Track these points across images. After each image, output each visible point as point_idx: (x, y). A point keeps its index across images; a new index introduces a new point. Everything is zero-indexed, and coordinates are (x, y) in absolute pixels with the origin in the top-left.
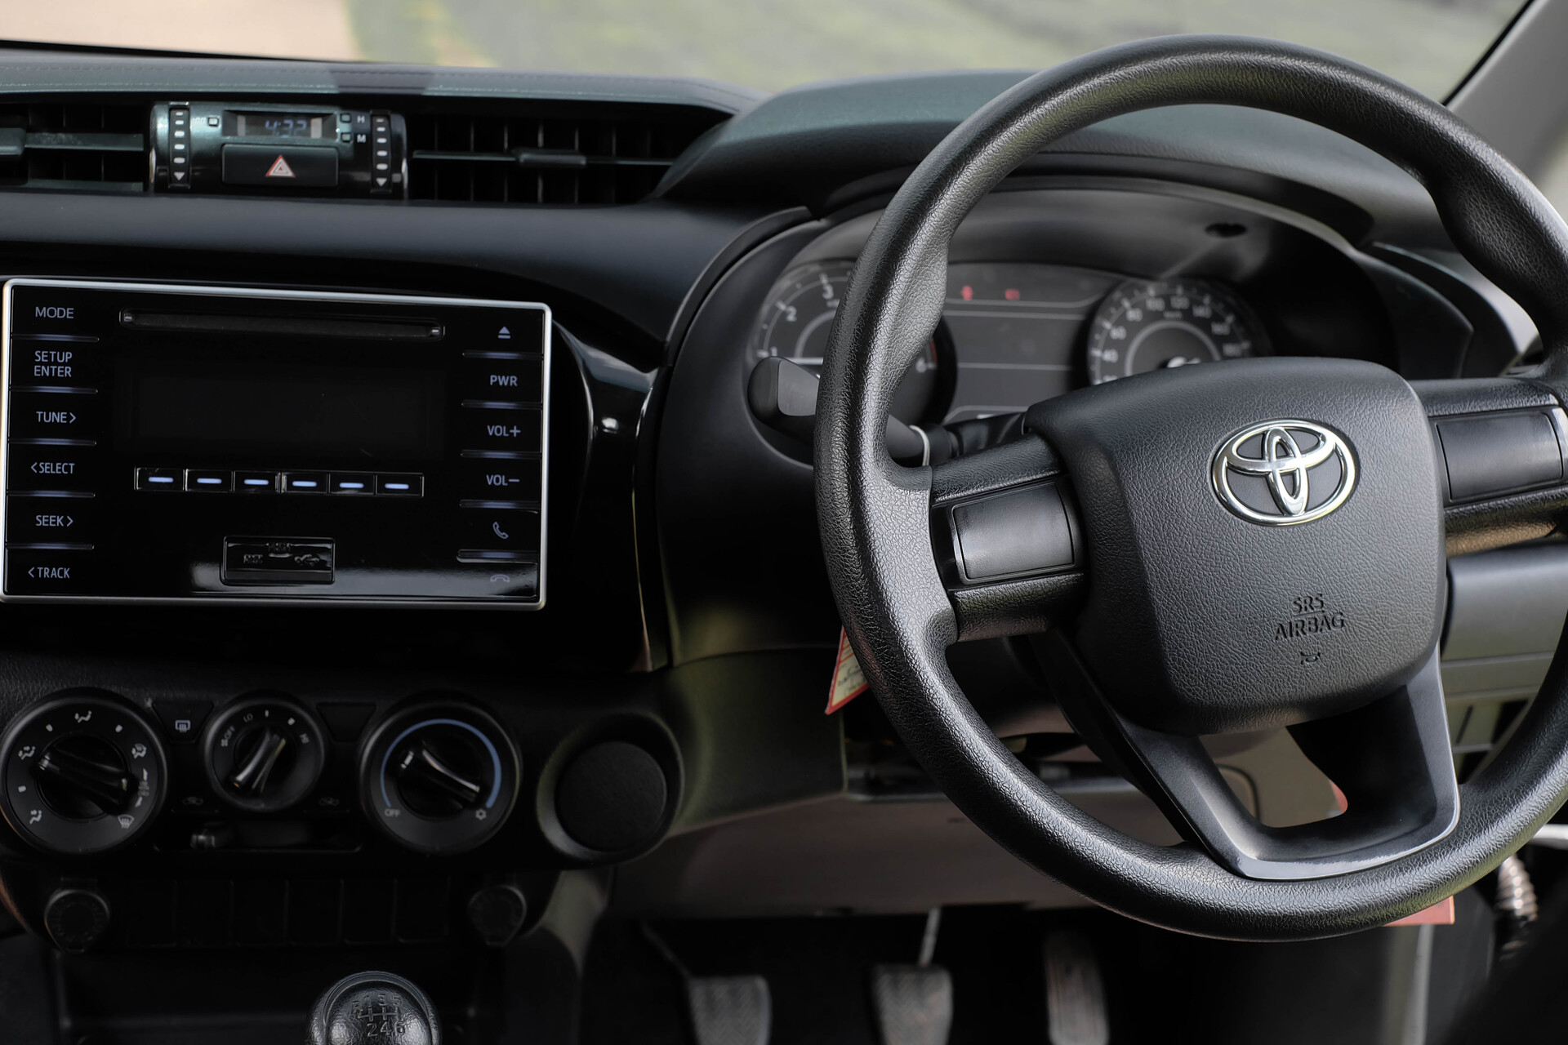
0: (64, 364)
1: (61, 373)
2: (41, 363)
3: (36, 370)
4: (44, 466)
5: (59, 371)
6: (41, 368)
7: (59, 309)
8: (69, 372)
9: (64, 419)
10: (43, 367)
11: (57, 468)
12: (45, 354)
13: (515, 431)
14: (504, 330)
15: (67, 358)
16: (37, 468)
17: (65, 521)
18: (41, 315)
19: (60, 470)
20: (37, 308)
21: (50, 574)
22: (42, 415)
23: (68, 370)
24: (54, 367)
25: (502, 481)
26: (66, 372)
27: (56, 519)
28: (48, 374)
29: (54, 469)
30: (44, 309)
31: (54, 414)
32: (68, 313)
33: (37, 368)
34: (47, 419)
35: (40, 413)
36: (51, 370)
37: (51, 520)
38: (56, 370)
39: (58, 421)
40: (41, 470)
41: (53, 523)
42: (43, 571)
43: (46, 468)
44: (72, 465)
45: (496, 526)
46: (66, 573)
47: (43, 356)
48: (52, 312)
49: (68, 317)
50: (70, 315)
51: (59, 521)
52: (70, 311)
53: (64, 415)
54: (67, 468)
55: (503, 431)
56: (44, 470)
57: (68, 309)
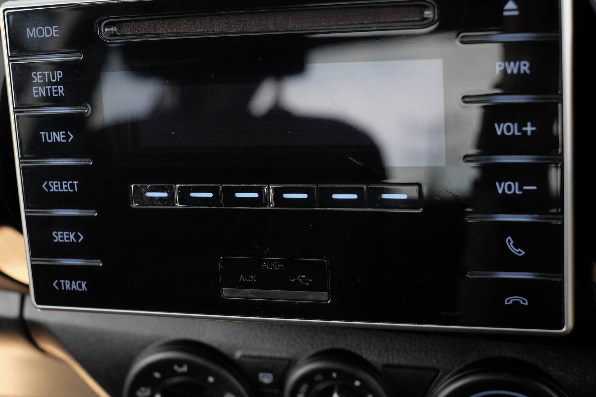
0: (57, 83)
1: (56, 93)
2: (38, 84)
3: (34, 92)
4: (52, 184)
5: (54, 91)
6: (38, 89)
7: (46, 28)
8: (62, 91)
9: (63, 139)
10: (40, 88)
11: (64, 186)
12: (40, 75)
13: (529, 129)
14: (511, 5)
15: (59, 77)
16: (47, 186)
17: (77, 237)
18: (31, 36)
19: (66, 188)
20: (28, 30)
21: (71, 286)
22: (45, 135)
23: (61, 89)
24: (49, 87)
25: (515, 188)
26: (60, 91)
27: (69, 235)
28: (45, 95)
29: (62, 188)
30: (34, 29)
31: (54, 133)
32: (54, 31)
33: (36, 89)
34: (50, 139)
35: (43, 133)
36: (46, 89)
37: (65, 237)
38: (51, 89)
39: (59, 140)
40: (51, 189)
41: (67, 239)
42: (64, 283)
43: (54, 186)
44: (76, 183)
45: (509, 241)
46: (83, 285)
47: (39, 77)
48: (40, 32)
49: (54, 35)
50: (56, 33)
51: (72, 237)
52: (55, 29)
53: (63, 134)
54: (72, 186)
55: (514, 129)
56: (53, 189)
57: (54, 27)
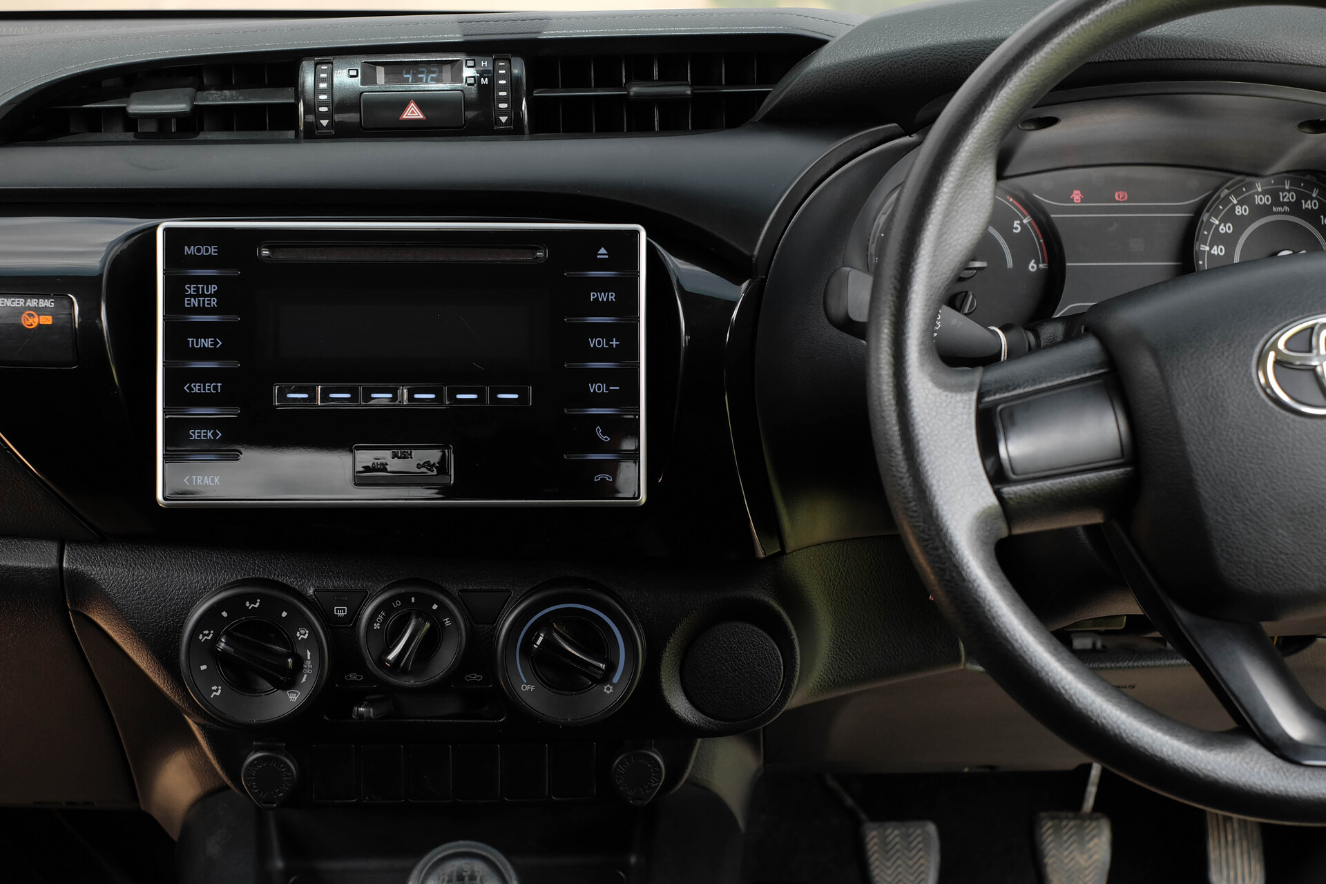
0: (211, 296)
1: (208, 304)
2: (191, 296)
3: (186, 302)
4: (195, 386)
5: (206, 302)
6: (190, 300)
7: (205, 247)
8: (214, 303)
9: (211, 345)
10: (192, 299)
11: (207, 388)
12: (194, 287)
13: (614, 343)
14: (603, 251)
15: (213, 290)
16: (190, 388)
17: (215, 434)
18: (189, 253)
19: (209, 390)
20: (186, 247)
21: (202, 482)
22: (193, 341)
23: (214, 301)
24: (201, 299)
25: (603, 388)
26: (212, 303)
27: (206, 433)
28: (196, 305)
29: (204, 390)
30: (192, 247)
31: (203, 340)
32: (213, 250)
33: (188, 300)
34: (197, 345)
35: (190, 340)
36: (199, 301)
37: (202, 434)
38: (204, 301)
39: (207, 346)
40: (193, 390)
41: (204, 436)
42: (196, 479)
43: (197, 388)
44: (219, 384)
45: (598, 430)
46: (216, 480)
47: (192, 289)
48: (199, 250)
49: (213, 254)
50: (215, 252)
51: (209, 434)
52: (214, 248)
53: (211, 341)
54: (215, 388)
55: (604, 343)
56: (196, 390)
57: (213, 247)
